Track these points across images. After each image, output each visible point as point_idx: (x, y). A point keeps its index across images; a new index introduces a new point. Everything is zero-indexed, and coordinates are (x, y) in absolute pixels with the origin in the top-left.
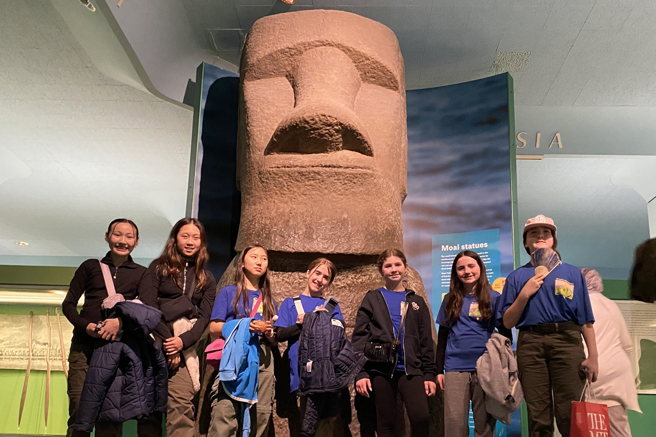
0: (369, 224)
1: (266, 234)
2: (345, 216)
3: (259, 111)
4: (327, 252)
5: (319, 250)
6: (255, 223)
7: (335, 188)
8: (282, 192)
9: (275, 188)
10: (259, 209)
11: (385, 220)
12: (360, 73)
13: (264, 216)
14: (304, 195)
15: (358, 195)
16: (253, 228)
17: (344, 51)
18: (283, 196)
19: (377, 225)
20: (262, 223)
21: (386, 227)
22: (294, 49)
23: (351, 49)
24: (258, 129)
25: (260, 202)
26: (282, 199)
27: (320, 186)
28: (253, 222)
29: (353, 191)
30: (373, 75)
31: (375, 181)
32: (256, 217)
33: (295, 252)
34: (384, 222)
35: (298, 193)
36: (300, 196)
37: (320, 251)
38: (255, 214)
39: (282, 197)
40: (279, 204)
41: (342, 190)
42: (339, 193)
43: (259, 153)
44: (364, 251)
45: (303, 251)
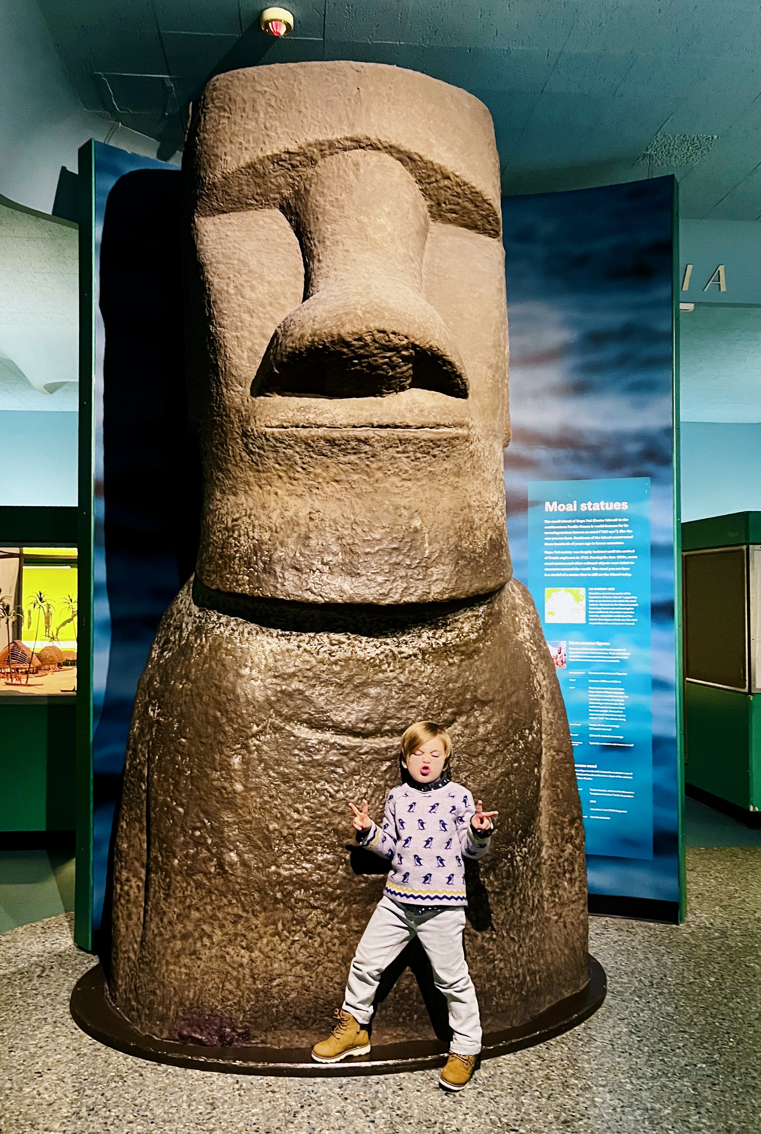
0: (460, 536)
1: (264, 563)
2: (417, 523)
3: (232, 291)
4: (387, 602)
5: (371, 599)
6: (240, 536)
7: (397, 468)
8: (292, 475)
9: (277, 466)
10: (245, 505)
11: (487, 521)
12: (429, 203)
13: (256, 523)
14: (337, 481)
15: (440, 477)
16: (236, 545)
17: (401, 160)
18: (295, 482)
19: (475, 535)
20: (253, 538)
21: (489, 536)
22: (298, 154)
23: (416, 157)
24: (234, 334)
25: (246, 492)
26: (291, 487)
27: (368, 465)
28: (233, 532)
29: (430, 471)
30: (453, 207)
31: (472, 447)
32: (240, 522)
33: (326, 604)
34: (485, 525)
35: (324, 478)
36: (328, 483)
37: (375, 601)
38: (237, 515)
39: (292, 484)
40: (286, 498)
41: (411, 472)
42: (404, 476)
43: (240, 388)
44: (454, 594)
45: (340, 601)
